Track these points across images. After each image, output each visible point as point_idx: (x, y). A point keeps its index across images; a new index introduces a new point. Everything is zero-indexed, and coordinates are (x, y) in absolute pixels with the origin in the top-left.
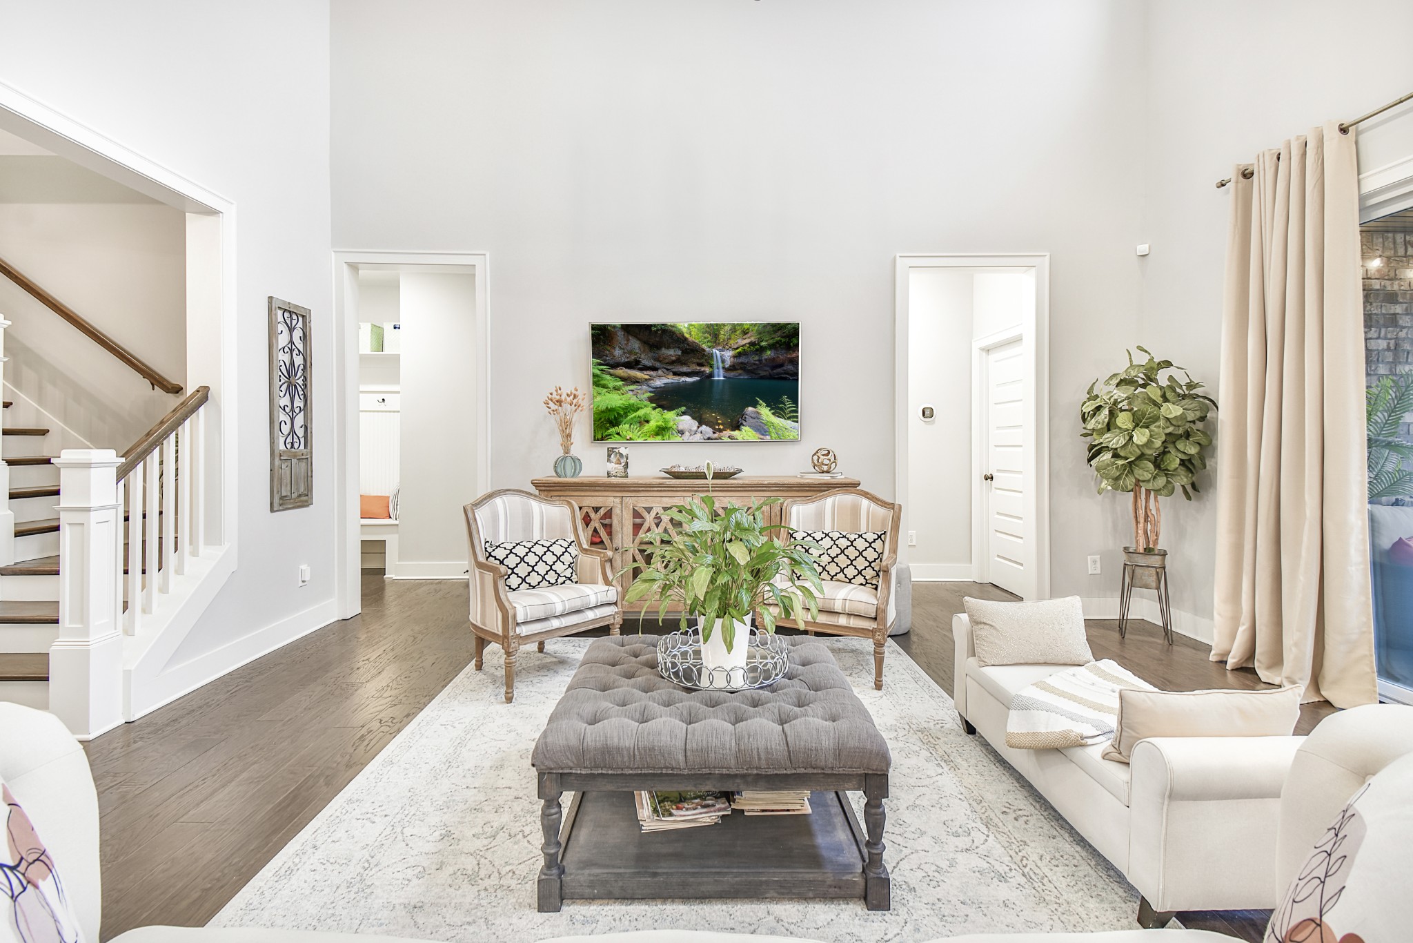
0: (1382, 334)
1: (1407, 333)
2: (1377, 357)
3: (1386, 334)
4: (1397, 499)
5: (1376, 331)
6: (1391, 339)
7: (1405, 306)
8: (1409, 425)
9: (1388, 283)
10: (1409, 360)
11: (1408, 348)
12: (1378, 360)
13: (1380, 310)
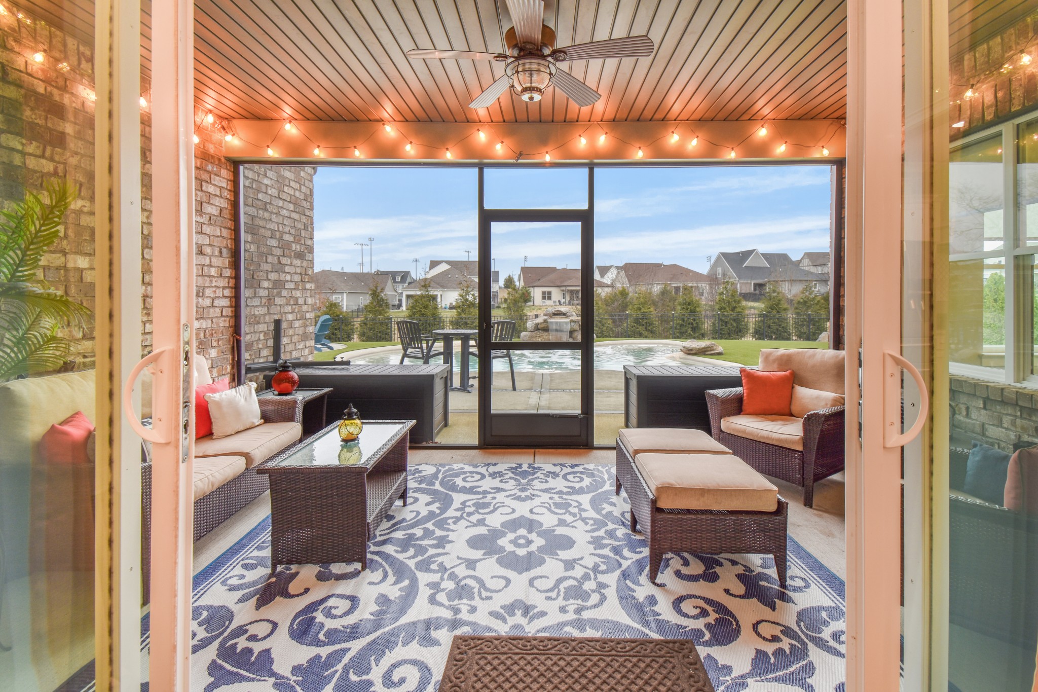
0: (48, 152)
1: (79, 161)
2: (40, 181)
3: (52, 154)
4: (65, 363)
5: (39, 147)
6: (59, 163)
7: (77, 127)
8: (82, 272)
9: (56, 92)
10: (82, 194)
11: (81, 179)
12: (41, 184)
13: (44, 121)
